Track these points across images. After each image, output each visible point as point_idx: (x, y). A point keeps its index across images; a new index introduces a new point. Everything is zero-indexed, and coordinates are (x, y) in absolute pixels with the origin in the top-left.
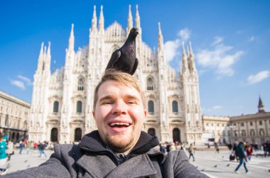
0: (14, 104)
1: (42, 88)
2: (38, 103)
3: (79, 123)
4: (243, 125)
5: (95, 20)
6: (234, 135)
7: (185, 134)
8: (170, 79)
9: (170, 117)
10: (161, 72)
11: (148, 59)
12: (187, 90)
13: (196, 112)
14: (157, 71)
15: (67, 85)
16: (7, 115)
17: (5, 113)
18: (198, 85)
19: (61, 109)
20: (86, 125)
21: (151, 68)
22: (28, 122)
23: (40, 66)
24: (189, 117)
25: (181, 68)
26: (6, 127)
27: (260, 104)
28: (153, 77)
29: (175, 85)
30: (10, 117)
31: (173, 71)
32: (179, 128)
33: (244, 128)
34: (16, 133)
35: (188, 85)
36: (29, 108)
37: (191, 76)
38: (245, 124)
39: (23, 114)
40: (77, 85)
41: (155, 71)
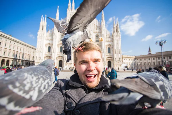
0: (27, 47)
1: (42, 39)
2: (40, 47)
3: (61, 57)
4: (141, 60)
5: (70, 4)
6: (137, 65)
7: (114, 64)
8: (107, 36)
9: (107, 56)
10: (103, 33)
11: (96, 26)
12: (115, 42)
13: (119, 53)
14: (101, 32)
15: (55, 38)
16: (23, 53)
17: (22, 52)
18: (121, 40)
19: (52, 50)
20: (65, 59)
21: (98, 31)
22: (34, 57)
23: (41, 28)
24: (116, 56)
25: (113, 31)
26: (23, 59)
27: (150, 50)
28: (99, 35)
29: (109, 39)
30: (25, 54)
31: (108, 33)
32: (111, 61)
33: (142, 61)
34: (28, 62)
35: (116, 40)
36: (35, 49)
37: (117, 35)
38: (142, 59)
39: (32, 53)
40: (60, 38)
41: (100, 32)
